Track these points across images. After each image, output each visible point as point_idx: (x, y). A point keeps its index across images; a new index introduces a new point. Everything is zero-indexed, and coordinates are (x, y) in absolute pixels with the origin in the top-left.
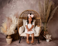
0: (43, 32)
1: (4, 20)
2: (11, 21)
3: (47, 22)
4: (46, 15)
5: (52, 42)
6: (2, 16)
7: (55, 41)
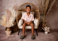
0: (42, 24)
1: (3, 12)
2: (11, 14)
3: (46, 14)
4: (45, 7)
5: (50, 34)
6: (1, 8)
7: (54, 33)
